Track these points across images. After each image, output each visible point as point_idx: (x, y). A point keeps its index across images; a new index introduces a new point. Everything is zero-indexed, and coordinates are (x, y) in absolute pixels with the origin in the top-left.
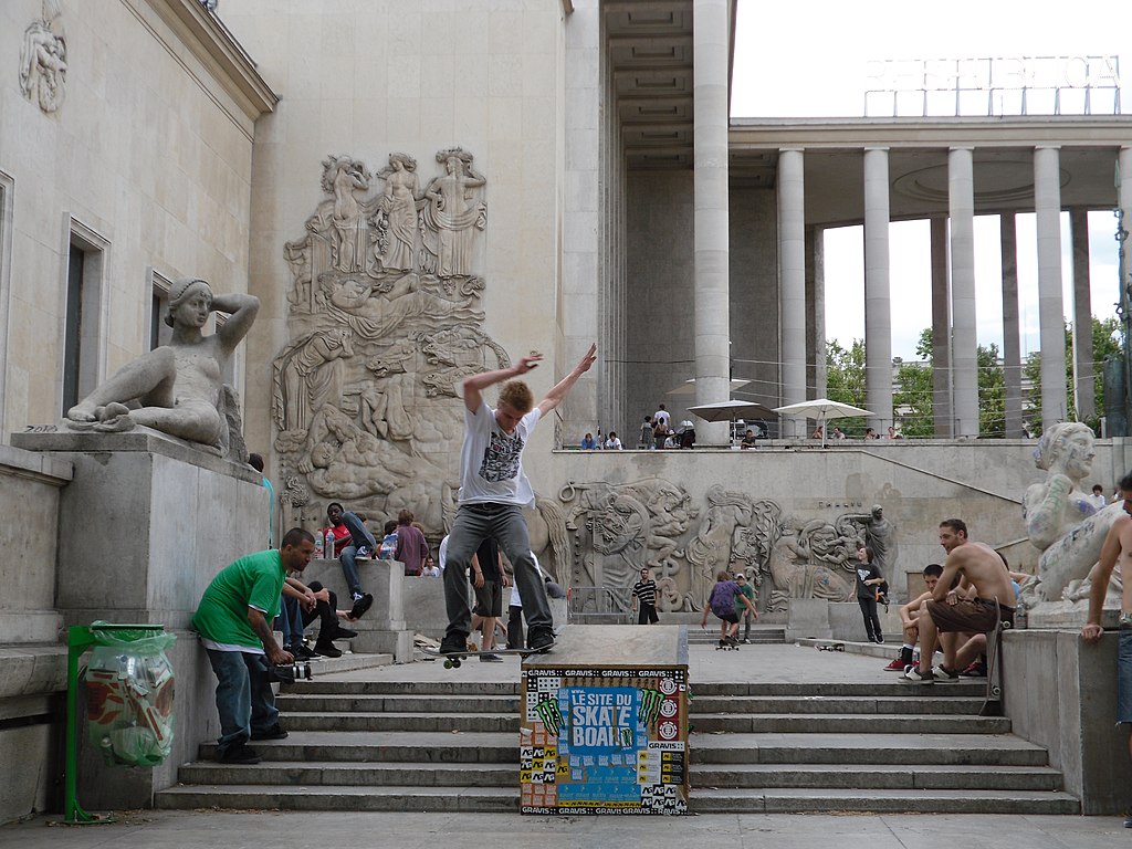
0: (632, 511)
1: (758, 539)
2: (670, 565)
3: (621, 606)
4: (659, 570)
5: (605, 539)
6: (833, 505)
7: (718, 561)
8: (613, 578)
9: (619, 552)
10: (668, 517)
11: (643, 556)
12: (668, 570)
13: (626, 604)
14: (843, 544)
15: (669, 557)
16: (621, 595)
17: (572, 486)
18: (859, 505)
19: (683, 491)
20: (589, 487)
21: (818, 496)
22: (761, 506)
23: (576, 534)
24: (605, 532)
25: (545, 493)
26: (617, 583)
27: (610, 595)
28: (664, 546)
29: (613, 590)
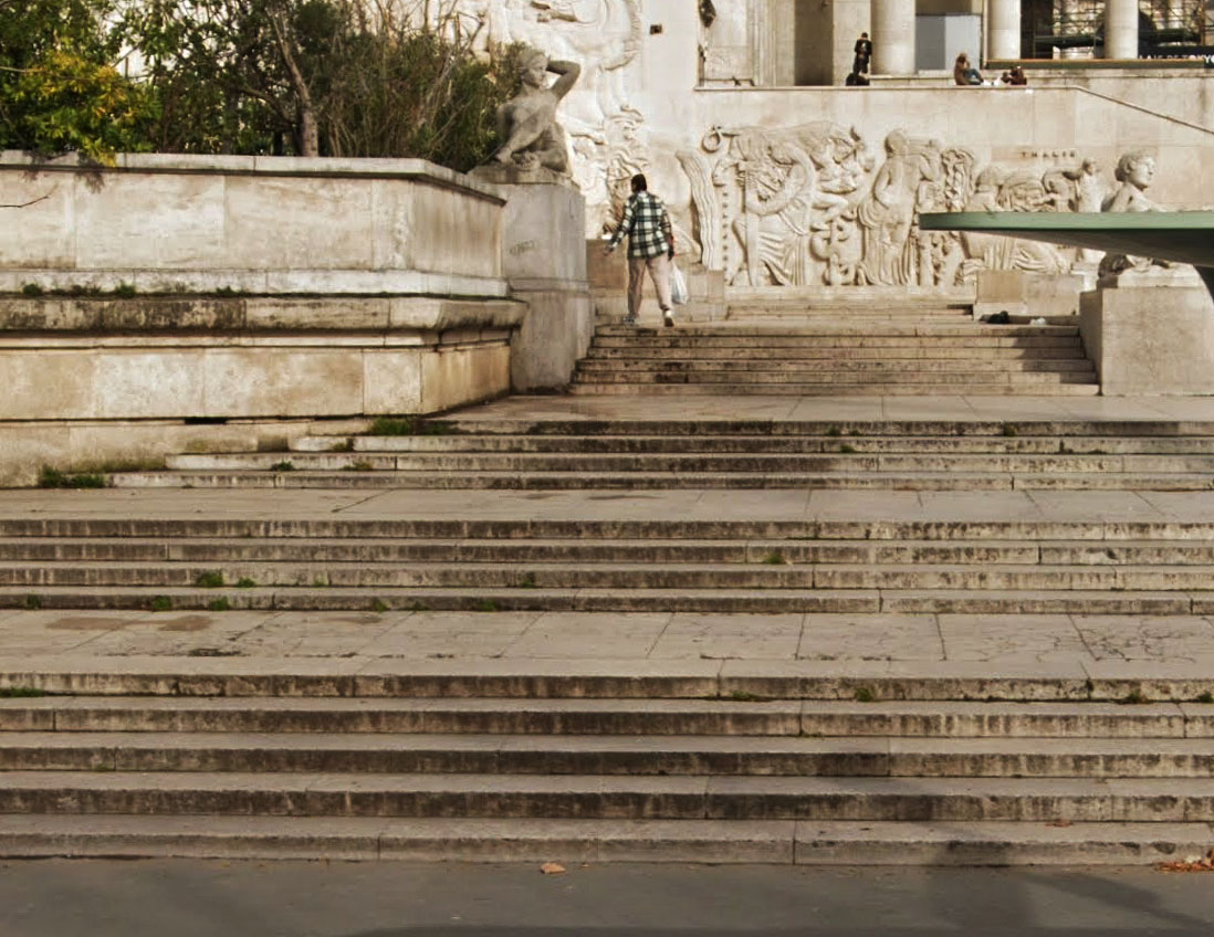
0: (794, 162)
1: (947, 197)
2: (840, 229)
3: (780, 278)
4: (827, 234)
5: (760, 198)
6: (1040, 154)
7: (899, 223)
8: (771, 244)
9: (777, 213)
10: (837, 170)
11: (808, 217)
12: (837, 235)
13: (785, 275)
14: (1052, 203)
15: (839, 219)
16: (780, 265)
17: (720, 132)
18: (1072, 155)
19: (857, 138)
20: (740, 132)
21: (1021, 144)
22: (952, 156)
23: (725, 190)
24: (760, 188)
25: (687, 140)
26: (776, 250)
27: (767, 265)
28: (833, 205)
29: (771, 259)
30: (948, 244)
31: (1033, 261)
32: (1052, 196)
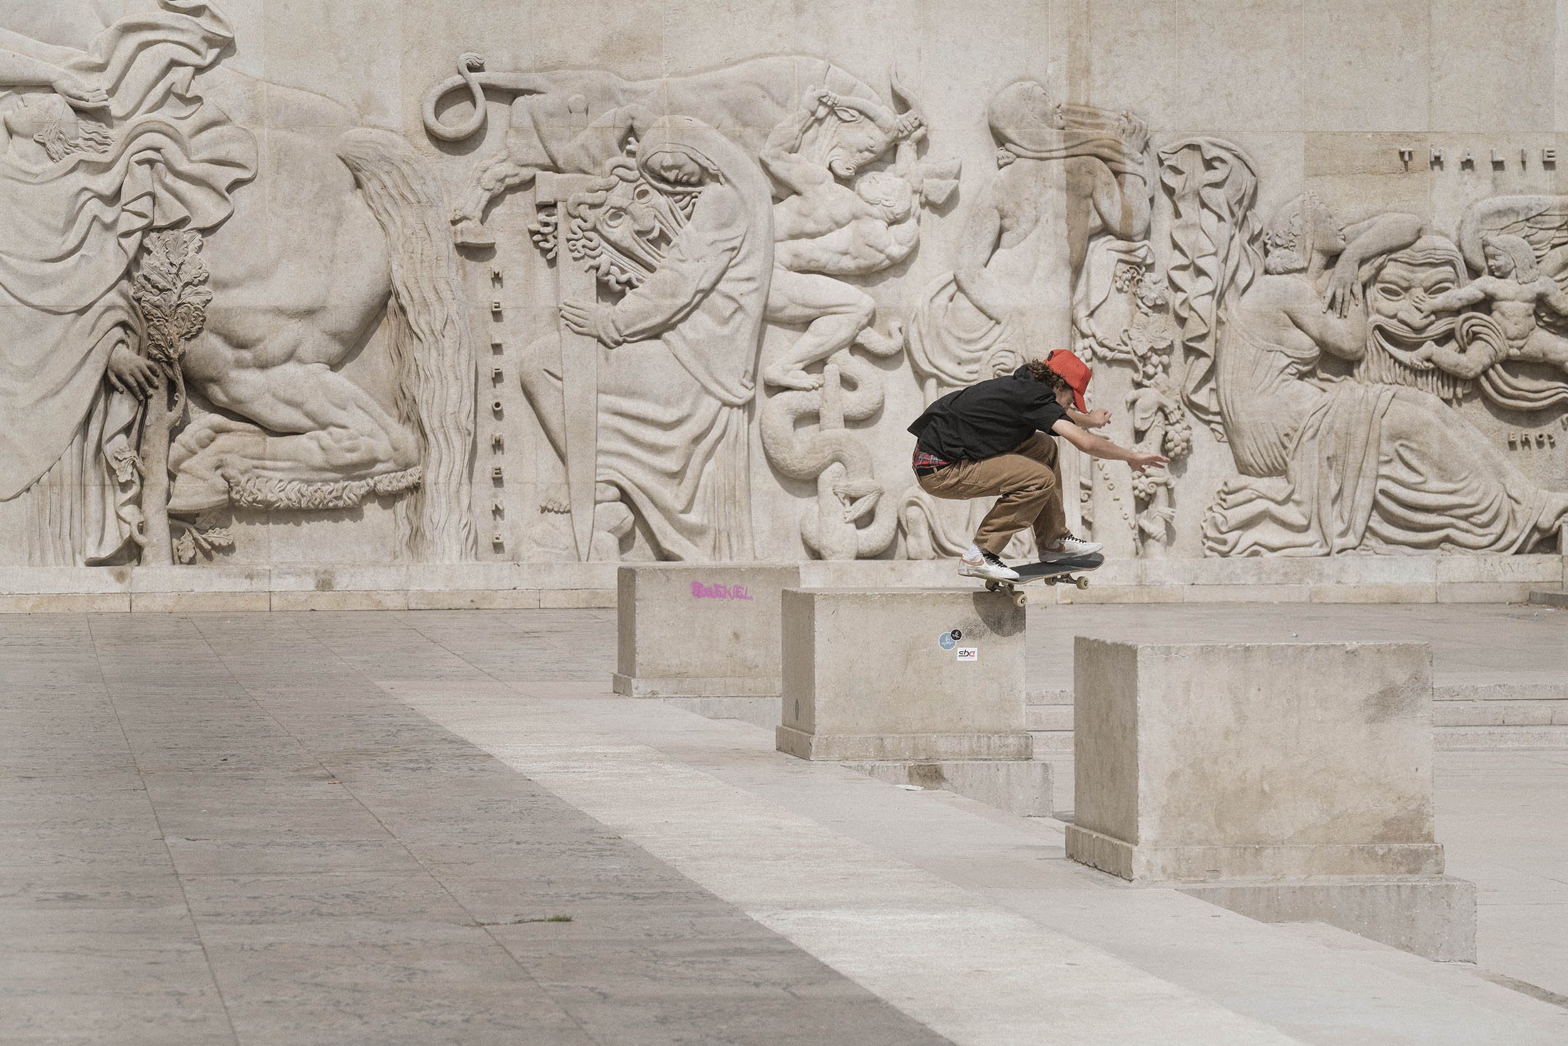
0: (706, 175)
1: (1175, 287)
2: (848, 383)
4: (807, 402)
5: (604, 289)
6: (1453, 157)
12: (841, 403)
14: (1486, 304)
17: (473, 80)
18: (1549, 165)
19: (902, 104)
20: (536, 80)
21: (1390, 124)
22: (1191, 163)
23: (495, 264)
24: (607, 257)
25: (367, 105)
26: (656, 449)
27: (625, 497)
28: (825, 311)
29: (633, 475)
30: (1177, 434)
31: (1434, 484)
32: (1487, 283)
